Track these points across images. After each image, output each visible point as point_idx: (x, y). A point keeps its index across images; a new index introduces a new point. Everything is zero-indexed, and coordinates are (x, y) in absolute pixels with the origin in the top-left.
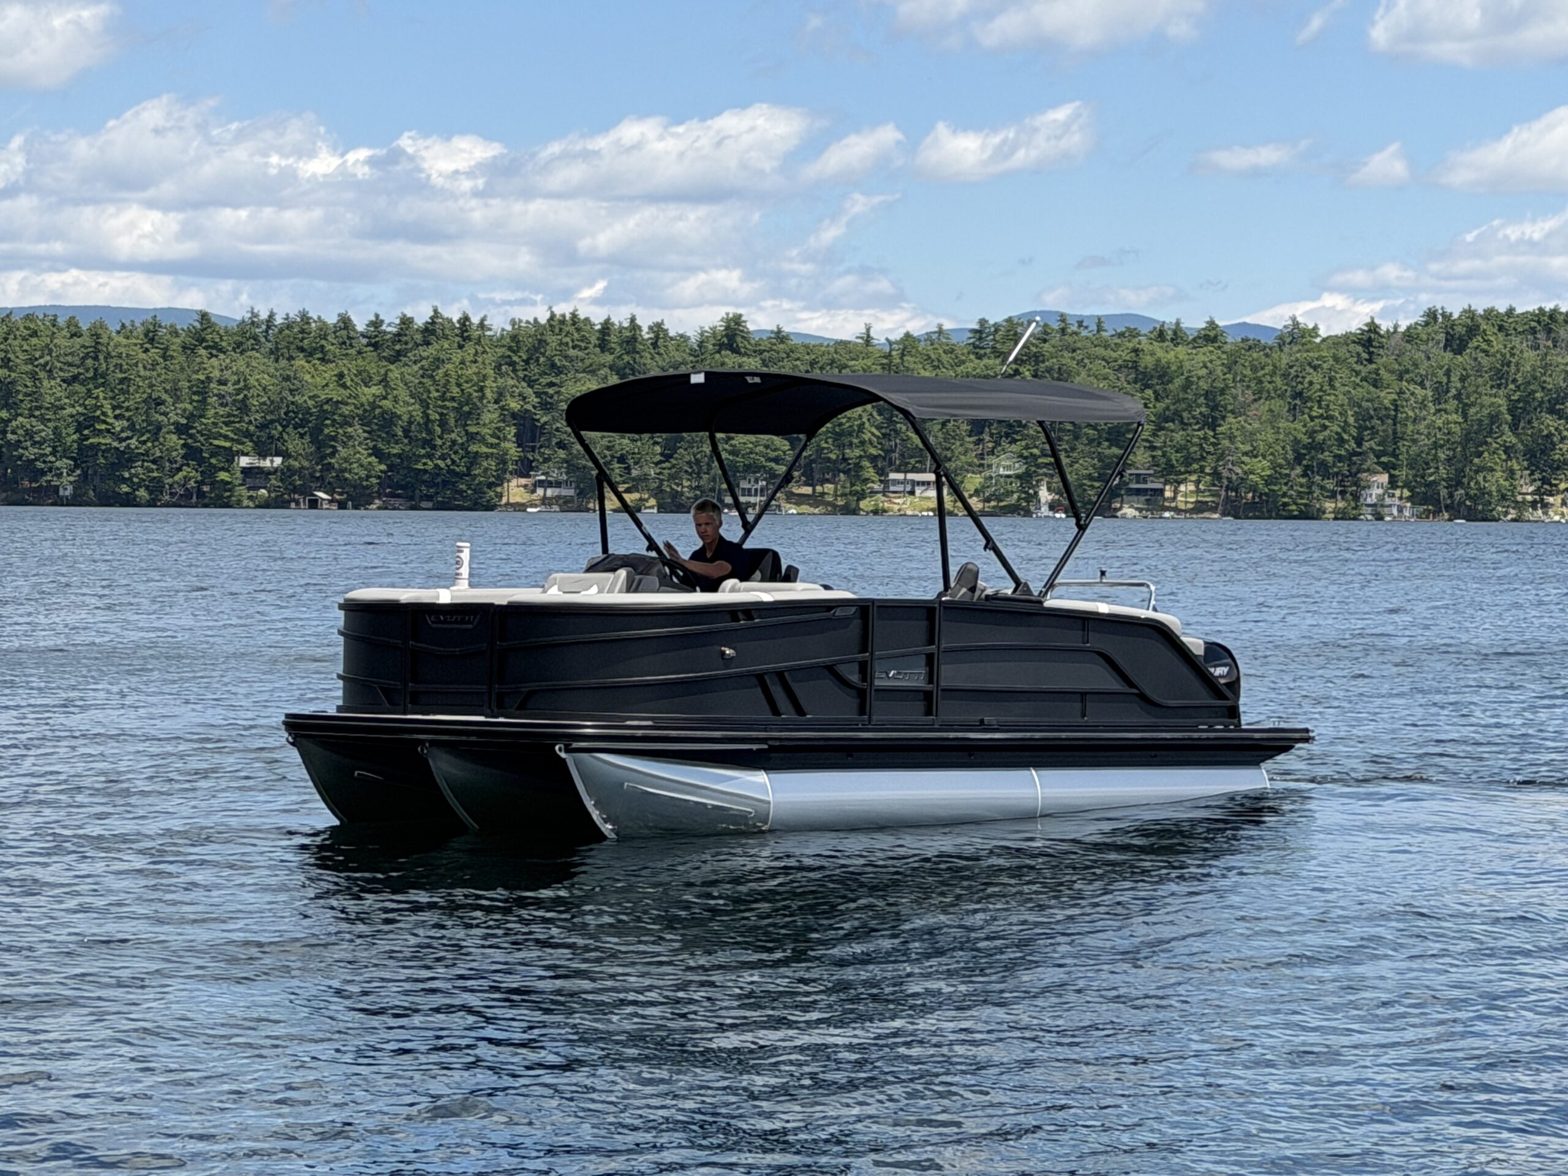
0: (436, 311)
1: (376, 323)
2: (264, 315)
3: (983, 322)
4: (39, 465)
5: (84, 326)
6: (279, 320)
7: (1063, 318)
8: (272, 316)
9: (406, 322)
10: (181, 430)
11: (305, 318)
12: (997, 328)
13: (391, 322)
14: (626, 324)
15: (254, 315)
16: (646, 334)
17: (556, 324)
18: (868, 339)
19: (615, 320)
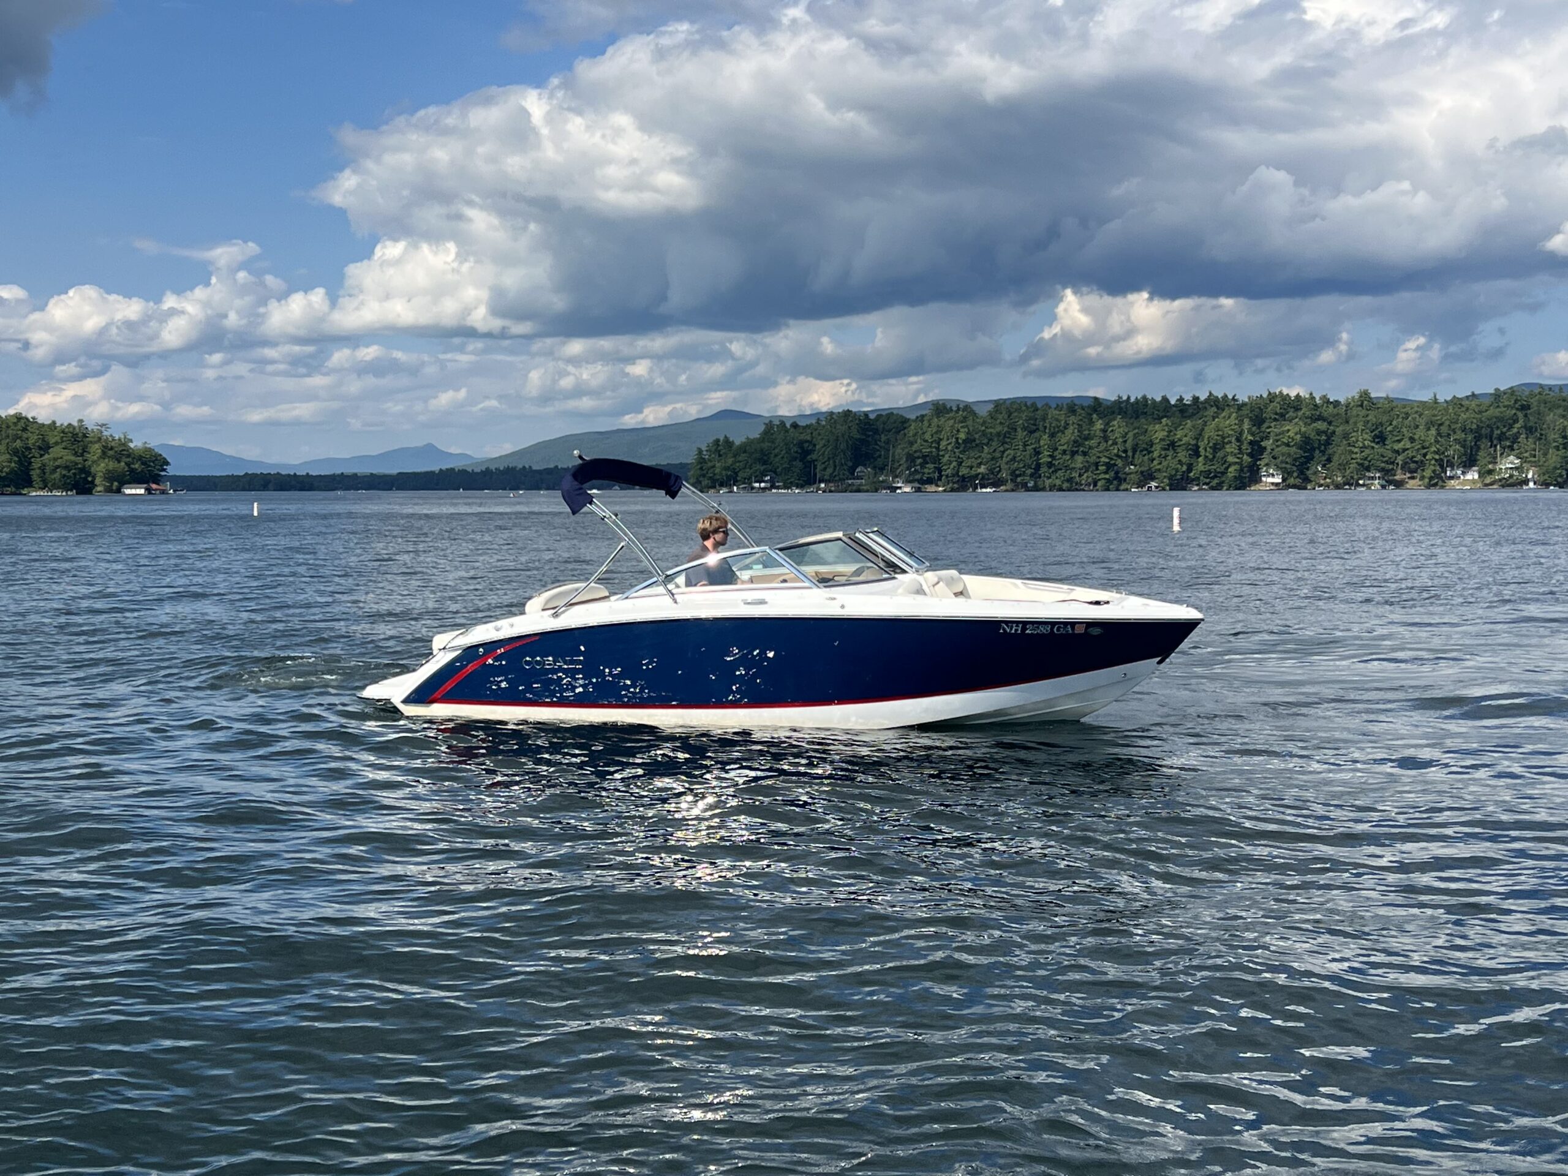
0: (1211, 393)
1: (1181, 399)
2: (1125, 398)
3: (1497, 390)
4: (1017, 472)
5: (1039, 406)
6: (1132, 400)
7: (1541, 386)
8: (1129, 398)
9: (1196, 399)
10: (1085, 454)
11: (1144, 398)
12: (1505, 393)
13: (1188, 399)
14: (1307, 396)
15: (1120, 397)
16: (1318, 401)
17: (1272, 397)
18: (1436, 401)
19: (1301, 394)
